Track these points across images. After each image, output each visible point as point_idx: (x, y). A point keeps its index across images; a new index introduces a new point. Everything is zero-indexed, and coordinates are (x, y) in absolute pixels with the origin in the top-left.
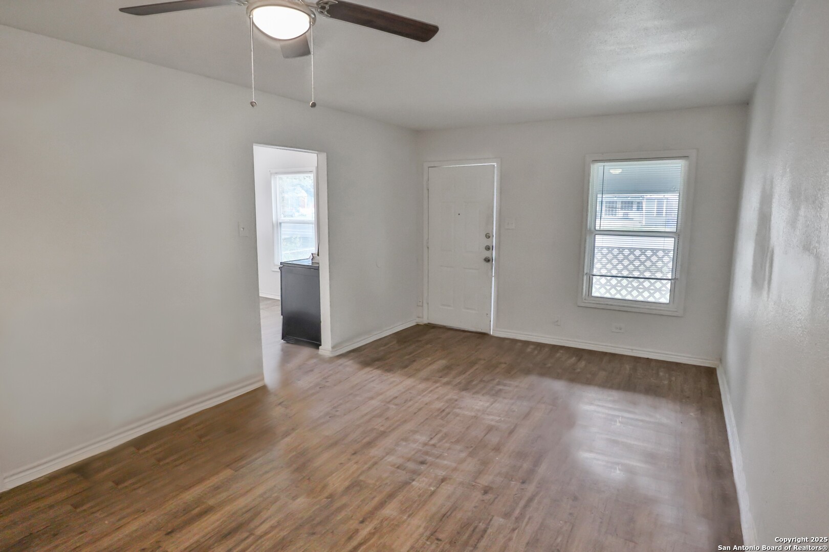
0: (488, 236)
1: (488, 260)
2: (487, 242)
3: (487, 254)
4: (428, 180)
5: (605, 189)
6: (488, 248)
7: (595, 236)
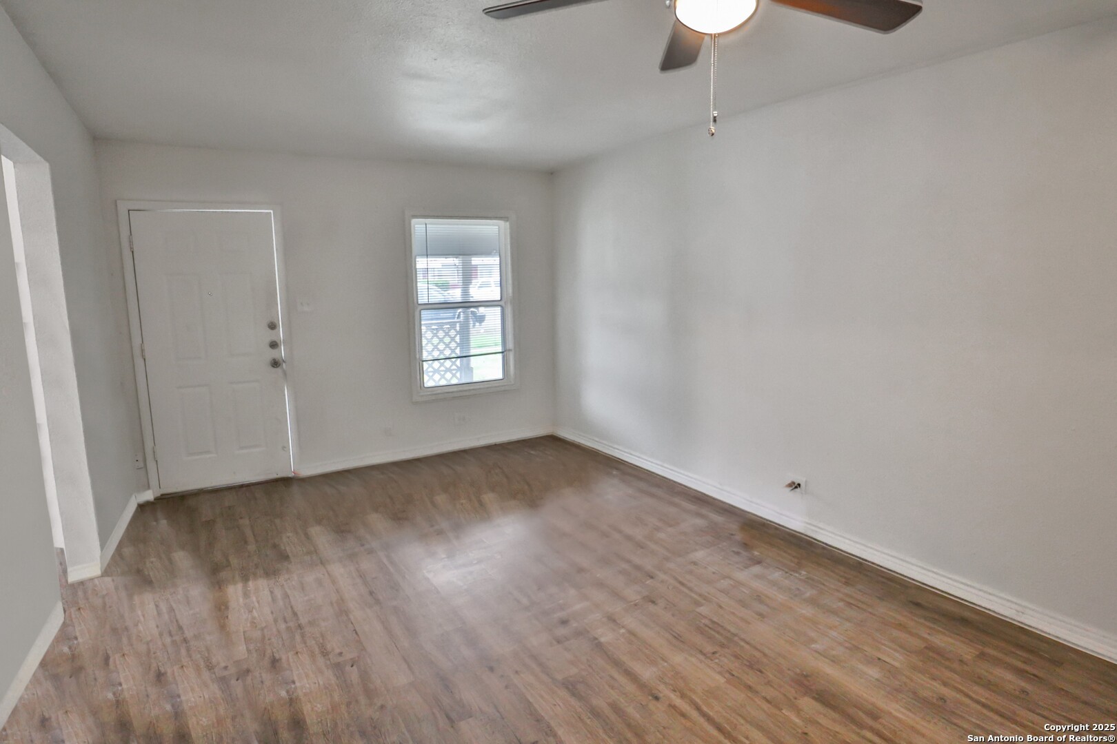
0: (273, 326)
1: (275, 364)
2: (269, 336)
3: (273, 354)
4: (131, 234)
5: (429, 253)
6: (274, 345)
7: (420, 312)
